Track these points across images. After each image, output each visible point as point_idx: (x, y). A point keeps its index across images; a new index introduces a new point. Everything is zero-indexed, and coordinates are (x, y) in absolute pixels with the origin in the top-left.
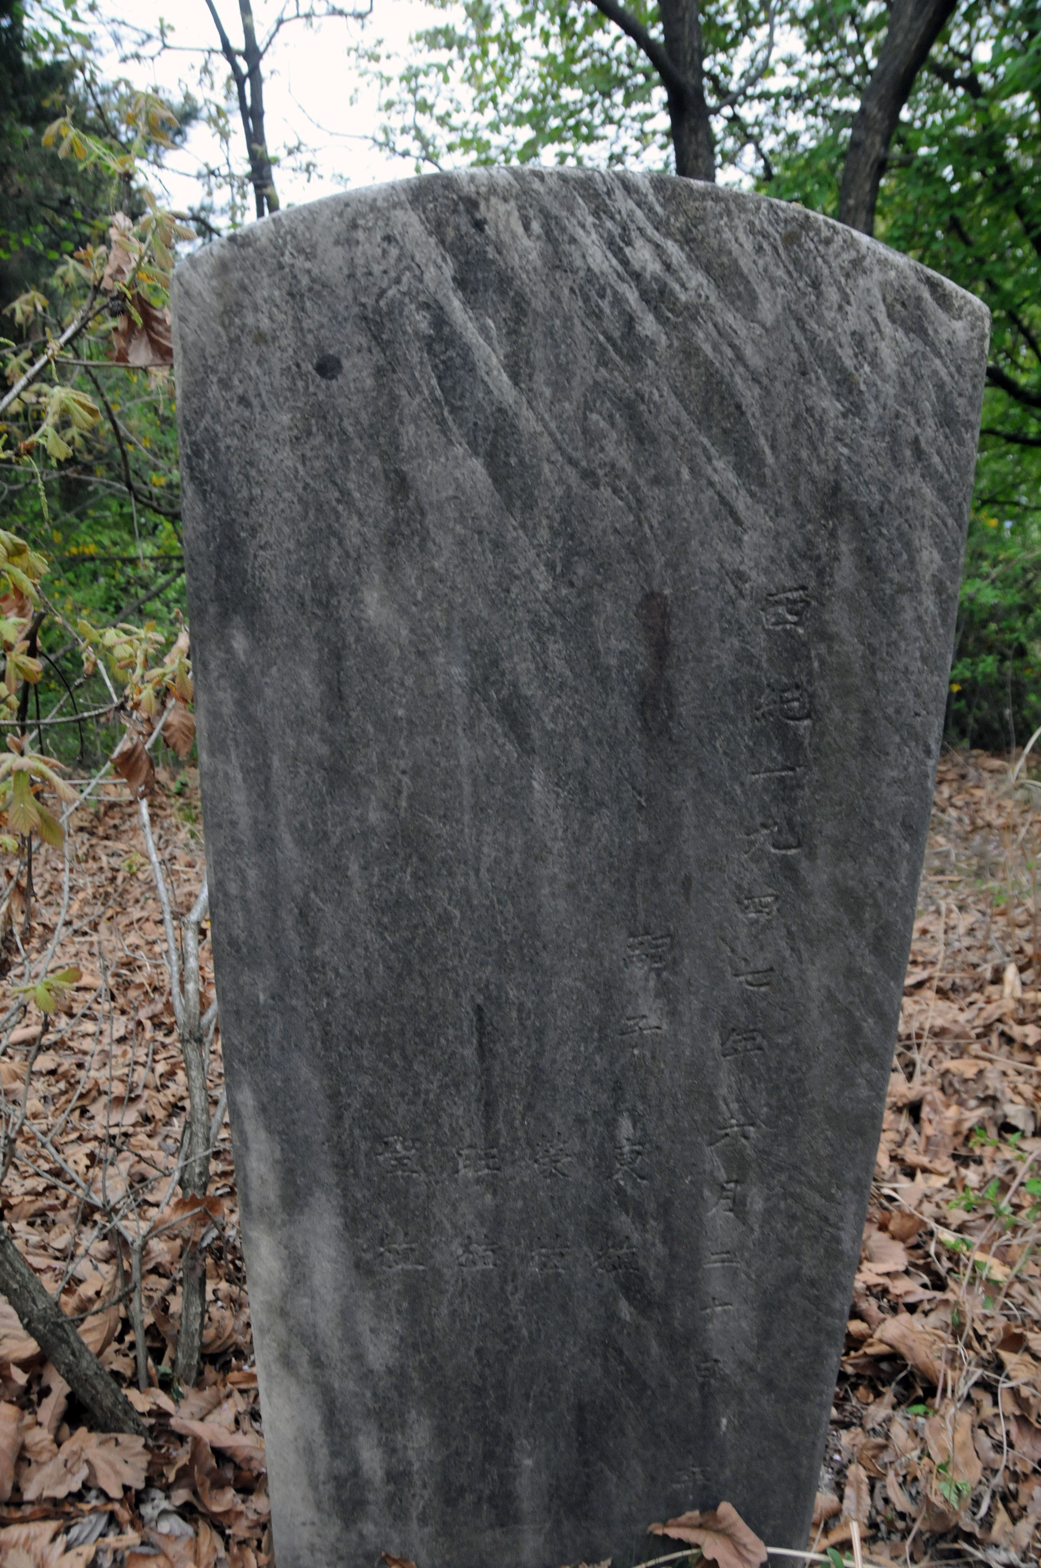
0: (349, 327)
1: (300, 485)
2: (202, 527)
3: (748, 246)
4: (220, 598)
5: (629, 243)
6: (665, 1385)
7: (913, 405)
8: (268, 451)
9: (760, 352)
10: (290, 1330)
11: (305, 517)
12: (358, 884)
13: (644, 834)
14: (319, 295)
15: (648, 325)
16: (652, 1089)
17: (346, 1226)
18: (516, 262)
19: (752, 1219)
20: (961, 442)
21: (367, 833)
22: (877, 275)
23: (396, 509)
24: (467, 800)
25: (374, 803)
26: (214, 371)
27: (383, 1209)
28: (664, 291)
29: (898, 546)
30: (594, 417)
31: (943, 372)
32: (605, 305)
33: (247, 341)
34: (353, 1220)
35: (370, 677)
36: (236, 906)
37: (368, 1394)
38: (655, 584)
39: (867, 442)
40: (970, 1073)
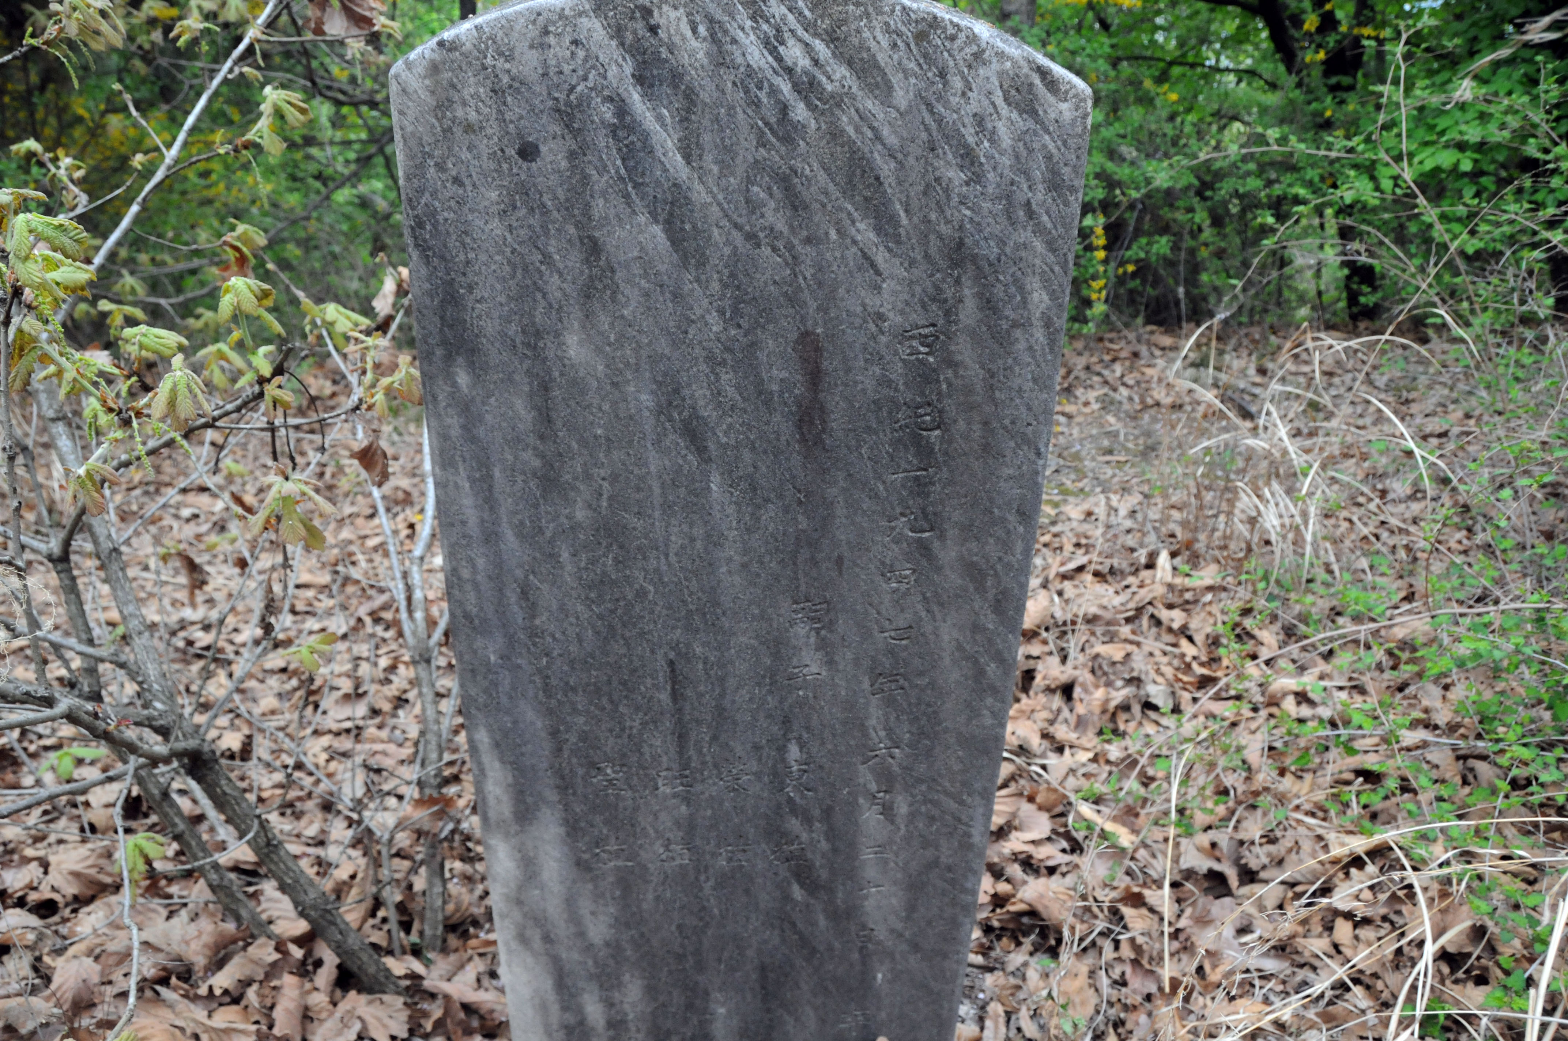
0: (545, 118)
1: (508, 250)
2: (427, 286)
3: (885, 43)
4: (444, 343)
5: (782, 43)
6: (830, 949)
7: (1027, 174)
8: (480, 223)
9: (895, 132)
10: (525, 915)
11: (513, 277)
12: (569, 568)
13: (803, 523)
14: (517, 90)
15: (800, 112)
16: (815, 721)
17: (568, 834)
18: (686, 61)
19: (898, 820)
20: (1066, 204)
21: (575, 528)
22: (995, 66)
23: (590, 268)
24: (657, 500)
25: (580, 504)
26: (431, 156)
27: (598, 819)
28: (813, 82)
29: (1013, 289)
30: (756, 189)
31: (1051, 146)
32: (763, 95)
33: (458, 131)
34: (574, 828)
35: (572, 403)
36: (468, 587)
37: (590, 962)
38: (810, 323)
39: (986, 205)
40: (1118, 656)
